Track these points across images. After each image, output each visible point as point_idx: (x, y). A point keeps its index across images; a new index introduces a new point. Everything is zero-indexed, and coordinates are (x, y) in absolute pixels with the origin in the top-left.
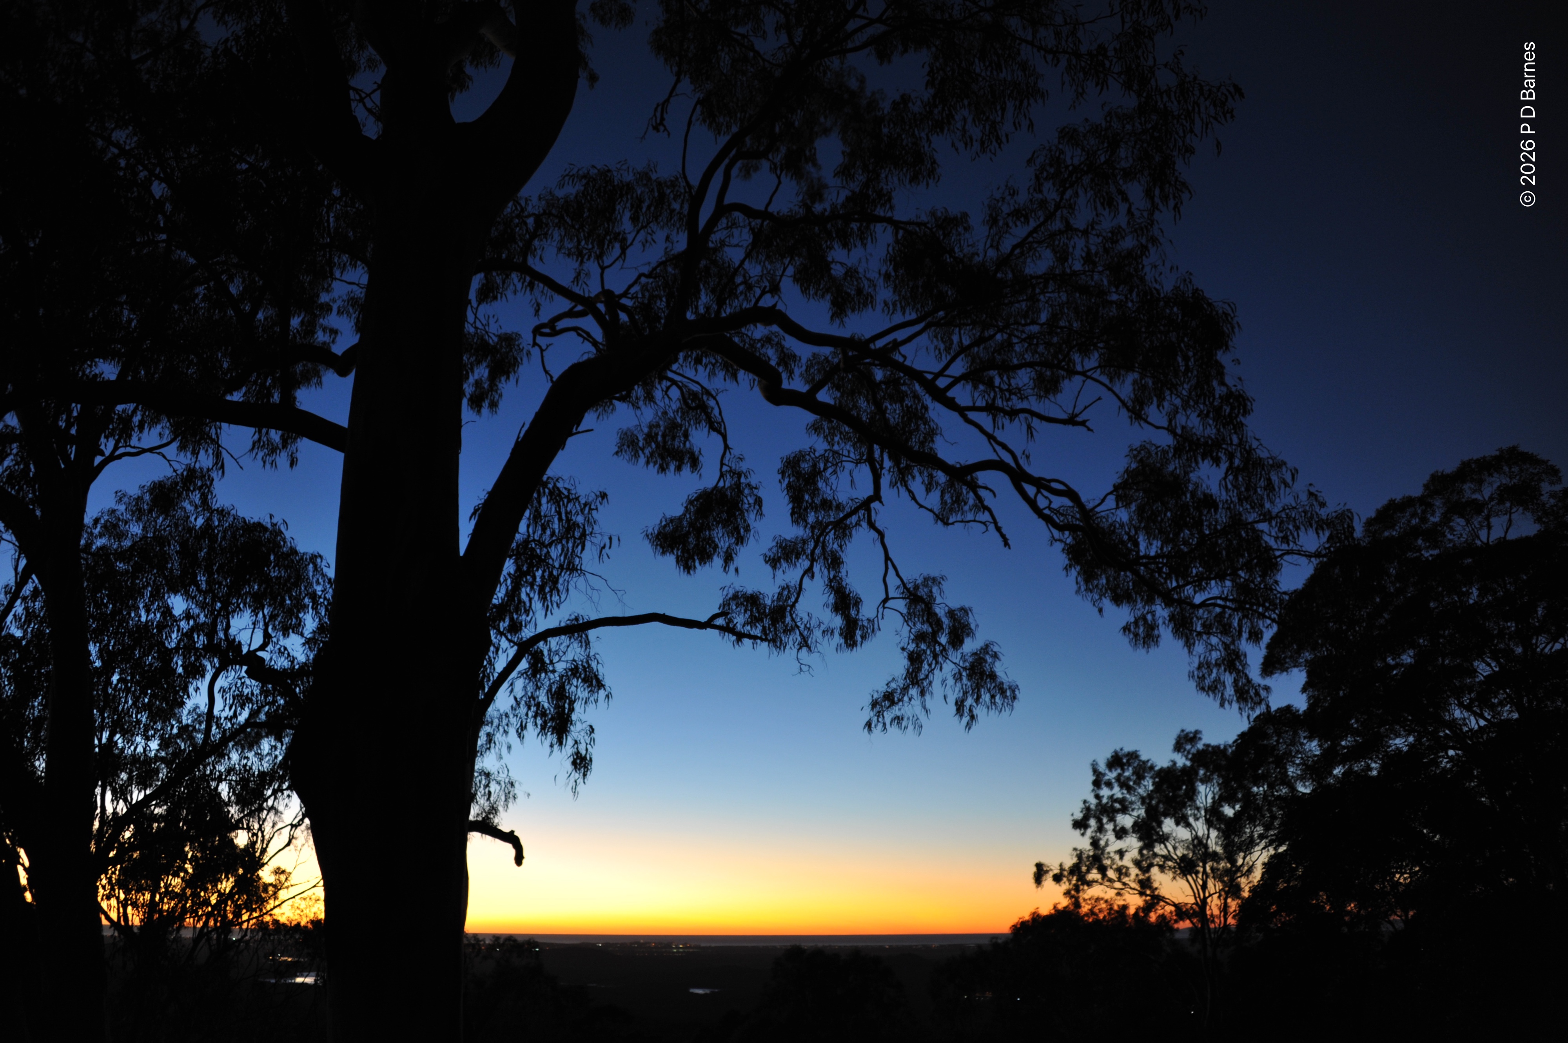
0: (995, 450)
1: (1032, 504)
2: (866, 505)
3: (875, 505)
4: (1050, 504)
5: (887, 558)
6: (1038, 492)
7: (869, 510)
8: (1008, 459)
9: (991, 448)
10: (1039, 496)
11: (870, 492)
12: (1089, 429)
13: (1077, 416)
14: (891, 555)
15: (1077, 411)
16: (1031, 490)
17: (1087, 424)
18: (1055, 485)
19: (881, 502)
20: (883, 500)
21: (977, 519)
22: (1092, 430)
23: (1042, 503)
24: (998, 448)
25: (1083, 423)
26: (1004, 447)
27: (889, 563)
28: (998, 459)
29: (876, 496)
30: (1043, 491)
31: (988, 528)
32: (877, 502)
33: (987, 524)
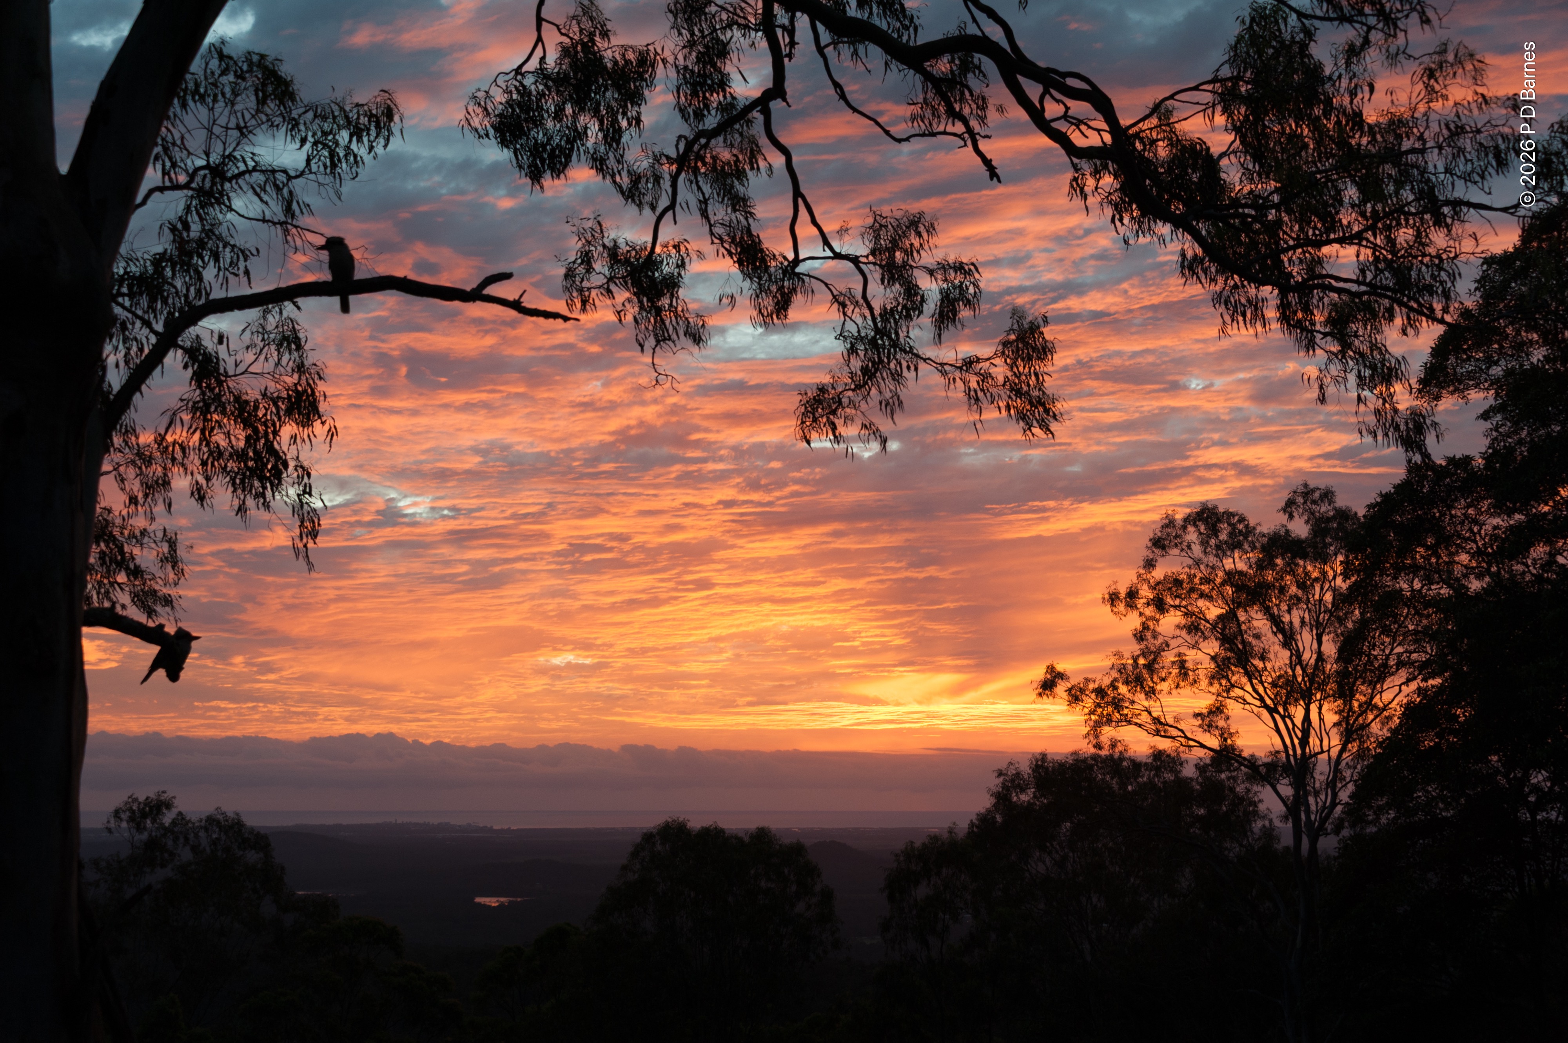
0: (974, 20)
1: (1036, 112)
2: (763, 102)
3: (776, 105)
4: (1065, 112)
5: (797, 193)
6: (1046, 92)
7: (767, 114)
9: (969, 15)
10: (1047, 97)
11: (768, 83)
14: (803, 190)
16: (1033, 89)
18: (1071, 80)
19: (785, 100)
20: (789, 98)
21: (947, 130)
26: (991, 15)
27: (800, 201)
28: (979, 34)
29: (778, 91)
30: (1053, 91)
31: (965, 145)
32: (779, 100)
33: (963, 139)
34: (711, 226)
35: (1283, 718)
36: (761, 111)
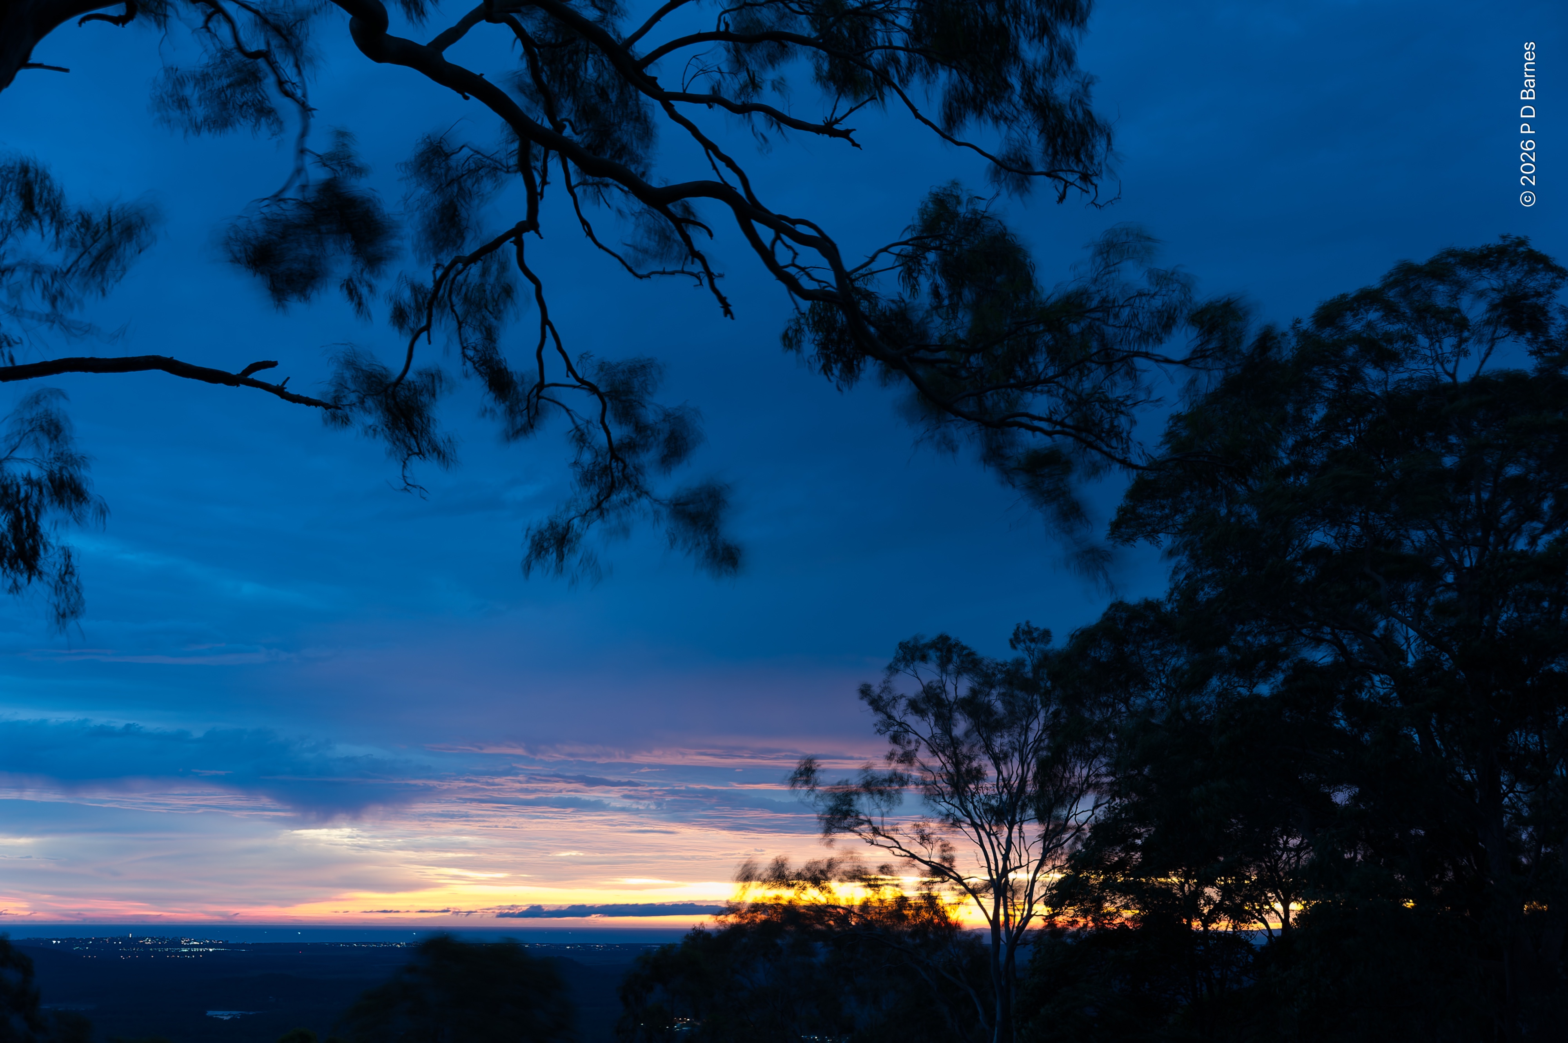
0: (715, 167)
1: (768, 256)
2: (517, 234)
3: (529, 237)
4: (794, 258)
5: (545, 321)
6: (778, 237)
7: (520, 244)
8: (733, 180)
9: (710, 163)
10: (779, 242)
11: (522, 216)
12: (854, 144)
13: (837, 121)
14: (551, 317)
15: (838, 115)
16: (766, 234)
17: (851, 135)
18: (801, 229)
19: (537, 232)
20: (541, 230)
21: (685, 270)
22: (858, 146)
23: (783, 256)
24: (720, 165)
25: (846, 134)
26: (730, 163)
27: (547, 328)
28: (719, 180)
29: (531, 223)
30: (784, 237)
31: (701, 284)
32: (532, 232)
33: (699, 278)
34: (464, 348)
35: (989, 835)
36: (514, 242)
